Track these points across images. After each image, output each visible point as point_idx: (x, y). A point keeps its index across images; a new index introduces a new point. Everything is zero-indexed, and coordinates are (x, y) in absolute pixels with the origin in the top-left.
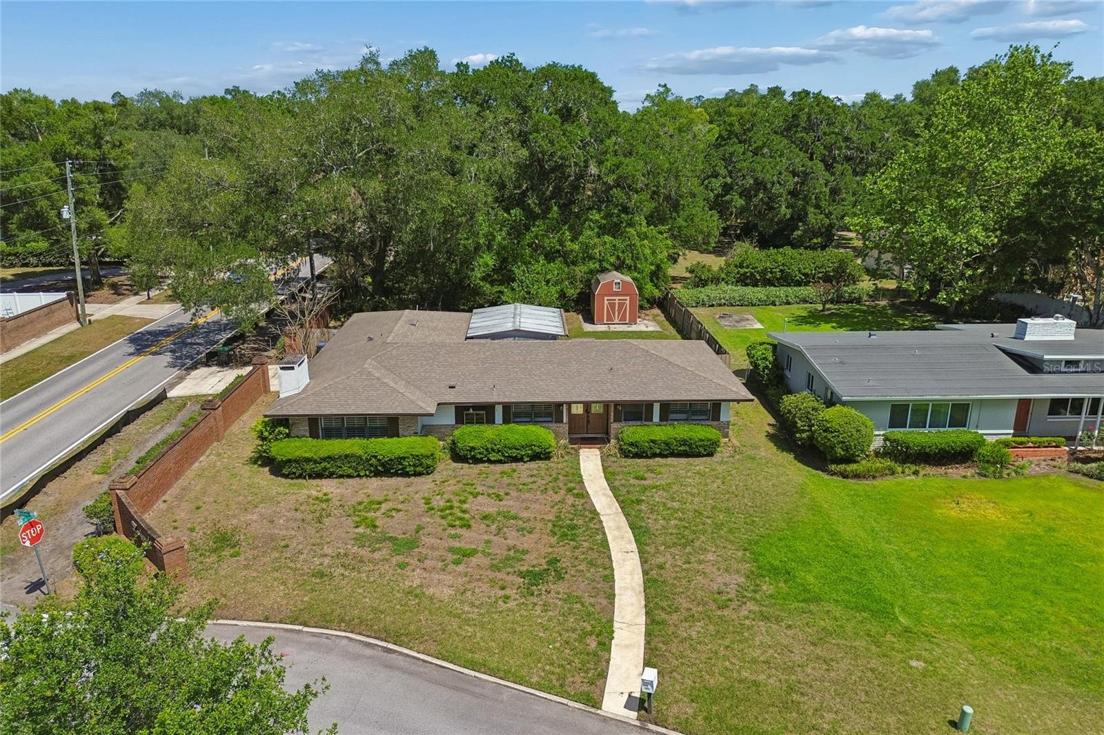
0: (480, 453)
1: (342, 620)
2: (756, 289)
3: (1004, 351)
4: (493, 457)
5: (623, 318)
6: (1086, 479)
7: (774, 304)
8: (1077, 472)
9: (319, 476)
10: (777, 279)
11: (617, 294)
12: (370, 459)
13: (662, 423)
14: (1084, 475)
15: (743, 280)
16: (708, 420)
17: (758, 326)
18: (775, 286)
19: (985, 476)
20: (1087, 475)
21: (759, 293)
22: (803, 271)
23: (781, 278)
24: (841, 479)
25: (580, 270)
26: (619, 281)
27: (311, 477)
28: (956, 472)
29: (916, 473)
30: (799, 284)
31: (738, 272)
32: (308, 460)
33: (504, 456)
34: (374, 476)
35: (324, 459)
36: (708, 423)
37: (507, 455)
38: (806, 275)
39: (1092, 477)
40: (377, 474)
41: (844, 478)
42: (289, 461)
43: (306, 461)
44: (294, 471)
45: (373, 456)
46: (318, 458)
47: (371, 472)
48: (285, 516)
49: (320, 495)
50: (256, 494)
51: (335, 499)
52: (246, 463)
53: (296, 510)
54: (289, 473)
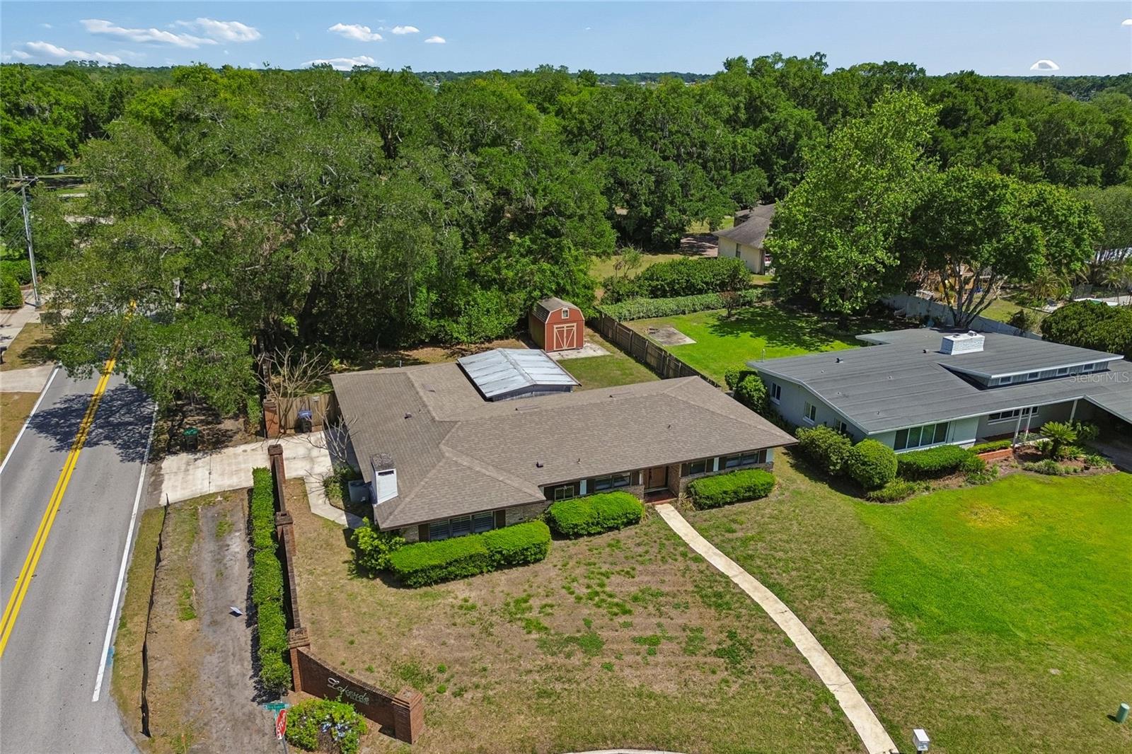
0: (582, 529)
1: (605, 738)
2: (667, 300)
3: (948, 369)
4: (593, 530)
5: (571, 344)
6: (1037, 475)
7: (684, 313)
8: (1030, 470)
9: (444, 580)
10: (683, 289)
11: (565, 321)
12: (493, 555)
13: (723, 471)
14: (1036, 471)
15: (655, 293)
16: (756, 462)
17: (689, 341)
18: (681, 296)
19: (974, 483)
20: (1039, 472)
21: (668, 303)
22: (705, 280)
23: (686, 287)
24: (879, 503)
25: (519, 297)
26: (566, 309)
27: (436, 583)
28: (954, 481)
29: (927, 489)
30: (700, 292)
31: (650, 285)
32: (434, 567)
33: (603, 528)
34: (495, 570)
35: (450, 564)
36: (756, 465)
37: (606, 526)
38: (707, 283)
39: (1042, 473)
40: (499, 567)
41: (881, 502)
42: (416, 572)
43: (432, 569)
44: (420, 580)
45: (497, 552)
46: (444, 564)
47: (493, 567)
48: (450, 634)
49: (461, 603)
50: (397, 614)
51: (479, 604)
52: (349, 577)
53: (455, 624)
54: (415, 583)
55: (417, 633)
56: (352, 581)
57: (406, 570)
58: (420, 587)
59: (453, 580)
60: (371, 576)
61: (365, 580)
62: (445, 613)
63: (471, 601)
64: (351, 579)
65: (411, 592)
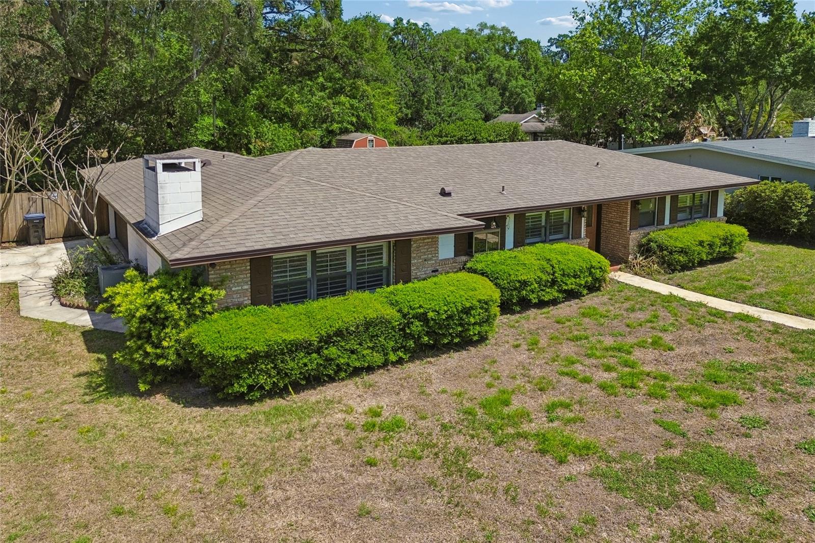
0: (533, 293)
4: (547, 295)
9: (314, 380)
12: (408, 324)
16: (706, 217)
26: (372, 138)
27: (298, 388)
32: (295, 347)
34: (411, 359)
35: (327, 340)
36: (709, 220)
37: (565, 289)
40: (418, 352)
42: (254, 358)
43: (291, 352)
44: (262, 379)
45: (416, 317)
46: (314, 339)
47: (406, 349)
48: (369, 486)
49: (363, 420)
50: (214, 458)
51: (408, 417)
52: (87, 398)
53: (371, 464)
54: (251, 388)
55: (279, 494)
56: (93, 406)
57: (231, 355)
58: (260, 400)
59: (332, 379)
60: (142, 387)
61: (127, 400)
62: (338, 441)
63: (385, 414)
64: (92, 401)
65: (243, 410)
